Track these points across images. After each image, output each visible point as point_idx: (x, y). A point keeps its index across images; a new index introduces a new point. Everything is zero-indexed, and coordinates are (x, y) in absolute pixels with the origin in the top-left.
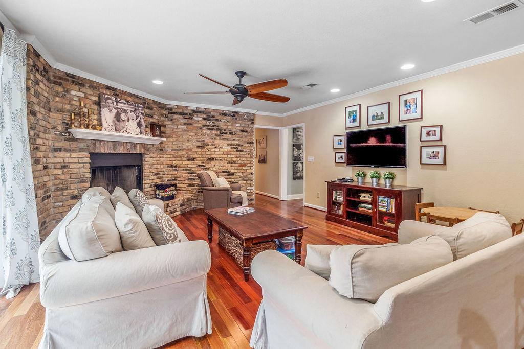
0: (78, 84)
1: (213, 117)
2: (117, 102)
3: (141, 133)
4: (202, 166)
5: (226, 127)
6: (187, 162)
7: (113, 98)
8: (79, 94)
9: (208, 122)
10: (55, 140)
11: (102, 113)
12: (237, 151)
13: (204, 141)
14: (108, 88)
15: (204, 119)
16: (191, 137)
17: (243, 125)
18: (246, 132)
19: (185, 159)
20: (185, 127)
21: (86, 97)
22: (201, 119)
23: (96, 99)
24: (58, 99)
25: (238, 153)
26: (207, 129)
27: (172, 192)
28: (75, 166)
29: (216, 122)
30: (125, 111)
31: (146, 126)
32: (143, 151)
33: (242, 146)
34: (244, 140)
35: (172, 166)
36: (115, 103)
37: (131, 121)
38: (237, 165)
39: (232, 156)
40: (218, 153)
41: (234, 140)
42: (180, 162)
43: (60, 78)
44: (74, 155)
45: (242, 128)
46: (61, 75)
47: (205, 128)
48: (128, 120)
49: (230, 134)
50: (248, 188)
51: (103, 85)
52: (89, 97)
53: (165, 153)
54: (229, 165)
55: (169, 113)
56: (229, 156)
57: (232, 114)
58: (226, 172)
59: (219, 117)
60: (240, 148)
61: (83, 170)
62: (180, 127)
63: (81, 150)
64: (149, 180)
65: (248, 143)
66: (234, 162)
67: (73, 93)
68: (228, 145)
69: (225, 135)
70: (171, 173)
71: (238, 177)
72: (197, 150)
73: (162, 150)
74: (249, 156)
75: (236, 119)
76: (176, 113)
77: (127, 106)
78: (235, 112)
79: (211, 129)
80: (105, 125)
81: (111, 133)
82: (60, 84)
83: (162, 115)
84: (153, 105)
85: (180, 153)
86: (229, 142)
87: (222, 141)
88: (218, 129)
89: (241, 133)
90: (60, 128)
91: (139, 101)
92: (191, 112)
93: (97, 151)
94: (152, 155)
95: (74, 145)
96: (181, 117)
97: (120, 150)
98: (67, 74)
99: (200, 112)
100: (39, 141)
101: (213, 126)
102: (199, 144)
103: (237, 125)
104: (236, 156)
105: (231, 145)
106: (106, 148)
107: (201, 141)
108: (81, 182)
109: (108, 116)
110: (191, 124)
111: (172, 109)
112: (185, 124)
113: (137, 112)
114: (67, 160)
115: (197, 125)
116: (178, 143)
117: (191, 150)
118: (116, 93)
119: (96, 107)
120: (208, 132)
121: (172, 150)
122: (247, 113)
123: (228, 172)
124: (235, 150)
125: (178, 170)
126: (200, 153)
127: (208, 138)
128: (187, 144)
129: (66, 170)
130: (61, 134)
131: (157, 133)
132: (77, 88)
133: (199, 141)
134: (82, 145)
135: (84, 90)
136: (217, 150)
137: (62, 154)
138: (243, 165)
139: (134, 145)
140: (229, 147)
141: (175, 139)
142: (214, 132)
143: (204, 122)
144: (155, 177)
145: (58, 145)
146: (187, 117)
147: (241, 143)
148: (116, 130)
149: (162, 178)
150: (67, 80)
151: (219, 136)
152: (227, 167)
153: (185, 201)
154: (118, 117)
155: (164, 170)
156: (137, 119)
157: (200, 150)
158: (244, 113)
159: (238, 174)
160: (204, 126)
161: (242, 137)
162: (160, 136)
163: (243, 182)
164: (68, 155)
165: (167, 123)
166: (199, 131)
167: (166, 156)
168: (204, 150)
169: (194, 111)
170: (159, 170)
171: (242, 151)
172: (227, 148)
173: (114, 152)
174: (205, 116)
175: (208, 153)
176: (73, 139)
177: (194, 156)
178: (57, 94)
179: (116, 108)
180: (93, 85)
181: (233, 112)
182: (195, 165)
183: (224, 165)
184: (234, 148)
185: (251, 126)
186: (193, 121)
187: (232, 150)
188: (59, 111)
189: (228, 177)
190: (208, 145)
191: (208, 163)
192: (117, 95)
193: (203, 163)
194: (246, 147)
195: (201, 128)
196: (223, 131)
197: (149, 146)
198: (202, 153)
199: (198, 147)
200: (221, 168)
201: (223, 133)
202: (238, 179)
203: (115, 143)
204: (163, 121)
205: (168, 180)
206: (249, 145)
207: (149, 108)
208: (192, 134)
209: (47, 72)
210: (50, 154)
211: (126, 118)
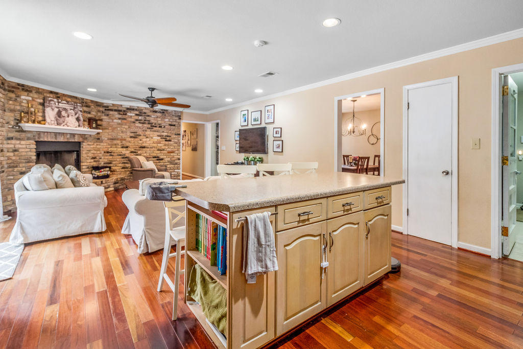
0: (27, 91)
1: (145, 113)
2: (59, 102)
3: (79, 126)
4: (135, 152)
5: (156, 121)
6: (121, 149)
7: (55, 100)
8: (27, 98)
9: (140, 118)
10: (8, 131)
11: (46, 111)
12: (166, 141)
13: (136, 133)
14: (51, 92)
15: (137, 115)
16: (125, 129)
17: (171, 120)
18: (174, 125)
19: (120, 147)
20: (120, 121)
21: (33, 100)
22: (134, 115)
23: (41, 101)
24: (11, 102)
25: (167, 143)
26: (140, 123)
27: (106, 173)
28: (23, 150)
29: (148, 118)
30: (65, 109)
31: (84, 121)
32: (81, 140)
33: (170, 137)
34: (172, 132)
35: (108, 152)
36: (57, 104)
37: (70, 117)
38: (166, 152)
39: (161, 145)
40: (149, 142)
41: (163, 132)
42: (115, 149)
43: (13, 87)
44: (23, 142)
45: (171, 123)
46: (14, 85)
47: (137, 122)
48: (68, 116)
49: (160, 127)
50: (175, 171)
51: (47, 90)
52: (36, 100)
53: (102, 142)
54: (159, 152)
55: (105, 110)
56: (159, 145)
57: (162, 112)
58: (156, 157)
59: (150, 114)
60: (168, 138)
61: (30, 153)
62: (115, 121)
63: (28, 139)
64: (86, 162)
65: (175, 135)
66: (163, 150)
67: (23, 97)
68: (158, 136)
69: (155, 128)
70: (107, 157)
71: (167, 161)
72: (130, 139)
73: (99, 139)
74: (177, 145)
75: (165, 115)
76: (111, 110)
77: (67, 105)
78: (164, 110)
79: (142, 123)
80: (48, 120)
81: (53, 126)
82: (13, 92)
83: (99, 111)
84: (90, 104)
85: (115, 142)
86: (159, 134)
87: (152, 133)
88: (149, 123)
89: (170, 127)
90: (12, 123)
91: (78, 101)
92: (125, 109)
93: (41, 139)
94: (90, 143)
95: (23, 135)
96: (116, 113)
97: (61, 139)
98: (19, 84)
99: (133, 109)
101: (145, 120)
102: (132, 135)
103: (166, 120)
104: (165, 145)
105: (160, 136)
106: (49, 137)
107: (134, 133)
108: (28, 162)
109: (51, 114)
110: (125, 119)
111: (108, 107)
112: (119, 119)
113: (76, 109)
114: (17, 146)
115: (130, 119)
116: (113, 134)
117: (125, 140)
118: (58, 96)
119: (41, 107)
120: (140, 125)
121: (108, 139)
122: (175, 111)
123: (158, 157)
124: (164, 140)
125: (113, 156)
126: (133, 142)
127: (140, 130)
128: (121, 134)
129: (16, 153)
130: (13, 128)
131: (94, 125)
132: (26, 93)
133: (132, 133)
134: (29, 135)
135: (31, 95)
136: (148, 140)
137: (13, 142)
138: (171, 152)
139: (73, 135)
140: (159, 138)
141: (110, 131)
142: (145, 125)
143: (137, 117)
144: (92, 160)
145: (11, 135)
146: (121, 113)
147: (169, 135)
148: (57, 124)
149: (99, 161)
150: (19, 88)
151: (149, 128)
152: (157, 153)
153: (119, 179)
154: (59, 114)
155: (101, 155)
156: (75, 115)
157: (133, 139)
158: (172, 111)
159: (167, 159)
160: (137, 120)
161: (170, 130)
162: (96, 128)
163: (171, 166)
164: (18, 142)
165: (104, 117)
166: (132, 124)
167: (102, 144)
168: (136, 139)
169: (128, 109)
170: (96, 155)
171: (170, 141)
172: (156, 138)
173: (56, 140)
174: (137, 113)
175: (140, 142)
176: (23, 131)
177: (128, 144)
178: (10, 99)
179: (57, 107)
180: (39, 91)
181: (162, 110)
182: (128, 152)
183: (155, 152)
184: (164, 138)
185: (179, 121)
186: (127, 116)
187: (161, 140)
188: (12, 111)
189: (158, 161)
190: (140, 135)
191: (140, 150)
192: (59, 97)
193: (136, 150)
194: (174, 138)
195: (134, 122)
196: (153, 125)
197: (86, 136)
198: (134, 142)
199: (131, 137)
200: (152, 154)
201: (153, 126)
202: (167, 164)
203: (56, 134)
204: (100, 116)
205: (104, 164)
206: (177, 136)
207: (87, 106)
208: (126, 127)
209: (4, 84)
210: (4, 142)
211: (66, 115)
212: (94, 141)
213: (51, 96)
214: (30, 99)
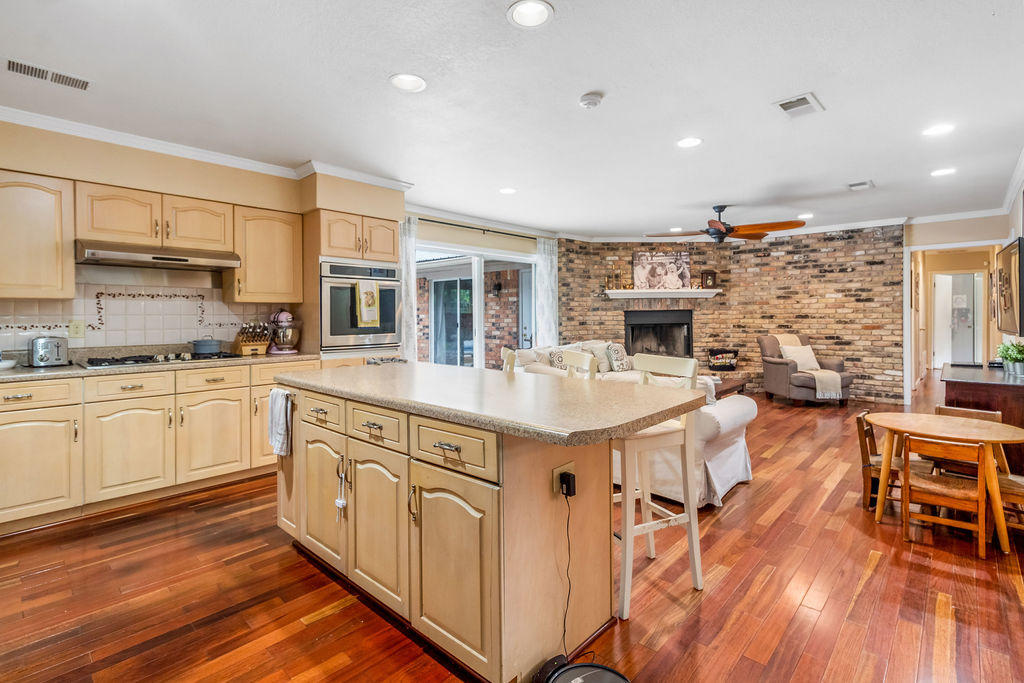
0: (613, 249)
1: (806, 246)
2: (652, 256)
3: (683, 286)
4: (787, 327)
5: (831, 260)
6: (759, 321)
7: (648, 254)
8: (613, 258)
9: (796, 257)
10: (594, 301)
11: (635, 271)
12: (858, 300)
13: (789, 288)
14: (643, 244)
15: (789, 253)
16: (767, 283)
17: (872, 252)
18: (882, 263)
19: (758, 316)
20: (757, 269)
21: (620, 259)
22: (783, 253)
24: (596, 267)
25: (861, 305)
26: (795, 267)
27: (728, 361)
28: (610, 323)
29: (812, 256)
30: (662, 265)
31: (692, 277)
32: (689, 307)
33: (870, 290)
34: (876, 279)
35: (739, 326)
36: (650, 258)
37: (670, 274)
38: (859, 326)
39: (846, 311)
40: (816, 306)
41: (851, 281)
42: (751, 321)
43: (598, 249)
44: (609, 313)
45: (870, 259)
46: (598, 246)
47: (790, 267)
48: (666, 274)
49: (842, 271)
50: (886, 372)
51: (638, 243)
52: (623, 258)
53: (730, 308)
54: (840, 326)
55: (735, 253)
56: (839, 311)
57: (846, 236)
58: (832, 338)
59: (817, 246)
60: (864, 295)
61: (618, 327)
62: (749, 270)
63: (616, 309)
64: (701, 342)
65: (885, 284)
66: (852, 322)
67: (609, 258)
68: (838, 291)
69: (829, 275)
70: (738, 335)
71: (862, 349)
72: (776, 302)
73: (724, 304)
74: (889, 310)
75: (855, 242)
76: (745, 252)
78: (852, 231)
79: (801, 268)
80: (637, 282)
81: (644, 290)
82: (598, 254)
83: (724, 257)
84: (706, 249)
85: (750, 308)
86: (839, 286)
87: (823, 285)
88: (815, 266)
89: (869, 267)
90: (598, 291)
91: (684, 249)
92: (766, 246)
93: (632, 309)
94: (706, 312)
95: (610, 304)
96: (752, 255)
97: (658, 307)
98: (603, 244)
99: (782, 243)
100: (572, 304)
101: (806, 262)
102: (781, 293)
103: (858, 253)
104: (856, 311)
105: (843, 291)
106: (641, 305)
107: (785, 288)
109: (641, 273)
110: (767, 264)
111: (738, 247)
112: (757, 265)
113: (679, 262)
114: (603, 318)
115: (776, 264)
116: (747, 293)
117: (768, 303)
118: (651, 247)
120: (797, 272)
121: (739, 304)
122: (882, 228)
123: (838, 338)
124: (853, 299)
125: (747, 332)
126: (782, 307)
127: (796, 282)
128: (761, 294)
129: (602, 326)
130: (598, 296)
131: (710, 282)
132: (612, 253)
133: (781, 288)
134: (616, 304)
135: (618, 253)
136: (814, 300)
137: (599, 313)
138: (874, 328)
139: (676, 300)
140: (840, 295)
141: (743, 289)
142: (807, 271)
143: (789, 258)
144: (711, 339)
145: (597, 305)
146: (760, 254)
147: (867, 286)
148: (650, 287)
149: (725, 341)
150: (604, 249)
151: (816, 277)
152: (836, 329)
154: (653, 273)
155: (727, 331)
156: (678, 270)
157: (782, 301)
158: (874, 230)
159: (861, 343)
160: (790, 263)
161: (870, 275)
162: (714, 286)
163: (873, 359)
164: (604, 313)
165: (732, 266)
166: (781, 273)
167: (730, 312)
168: (789, 301)
169: (773, 244)
170: (718, 331)
171: (869, 300)
172: (833, 297)
173: (650, 310)
174: (790, 248)
175: (798, 306)
176: (609, 300)
177: (772, 311)
178: (595, 263)
179: (650, 264)
180: (626, 246)
181: (847, 232)
182: (773, 326)
183: (829, 326)
184: (851, 296)
185: (895, 250)
186: (770, 258)
187: (845, 298)
188: (598, 277)
189: (838, 347)
190: (797, 293)
191: (796, 323)
192: (653, 249)
193: (788, 322)
194: (882, 293)
195: (784, 268)
196: (826, 268)
197: (699, 300)
198: (785, 307)
199: (779, 297)
200: (822, 331)
201: (826, 271)
202: (862, 353)
203: (650, 300)
204: (726, 266)
205: (734, 346)
206: (890, 288)
207: (699, 253)
208: (770, 278)
209: (585, 248)
210: (589, 313)
211: (663, 272)
212: (714, 307)
213: (643, 249)
214: (617, 258)
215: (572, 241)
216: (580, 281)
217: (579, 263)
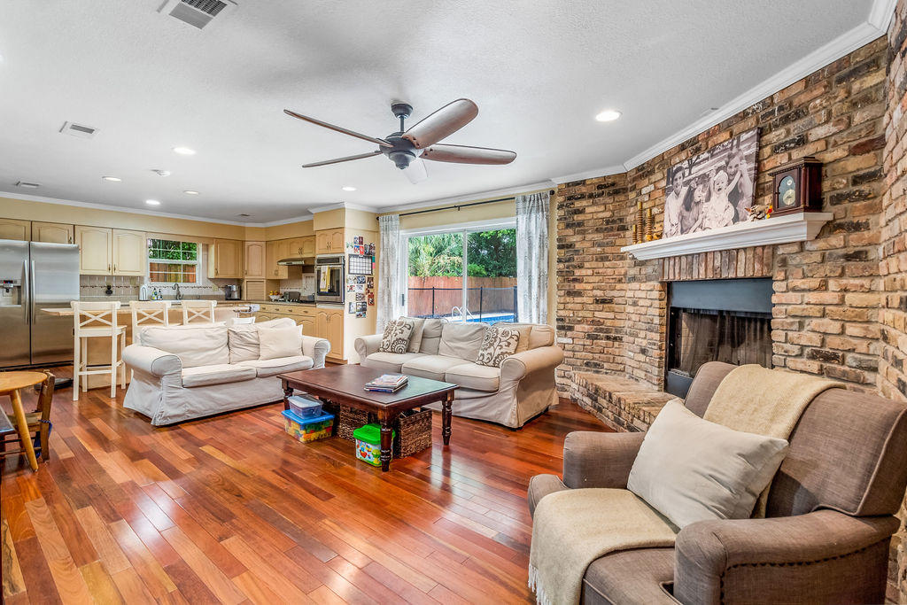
0: (648, 173)
2: (691, 166)
3: (736, 219)
7: (684, 165)
8: (649, 189)
10: (630, 267)
11: (666, 205)
14: (683, 147)
21: (656, 188)
24: (632, 209)
30: (704, 179)
36: (687, 173)
37: (713, 197)
43: (634, 179)
44: (643, 286)
48: (708, 198)
61: (651, 311)
67: (644, 191)
77: (710, 161)
82: (635, 188)
95: (643, 271)
98: (639, 169)
108: (649, 330)
109: (674, 208)
113: (732, 162)
118: (697, 146)
132: (647, 180)
135: (653, 178)
137: (633, 285)
139: (731, 255)
145: (631, 272)
148: (683, 231)
150: (639, 177)
154: (689, 201)
156: (730, 182)
178: (631, 204)
179: (686, 183)
197: (780, 251)
209: (613, 184)
210: (619, 286)
211: (703, 196)
212: (827, 268)
213: (680, 157)
214: (652, 188)
215: (583, 182)
216: (598, 237)
217: (595, 212)
